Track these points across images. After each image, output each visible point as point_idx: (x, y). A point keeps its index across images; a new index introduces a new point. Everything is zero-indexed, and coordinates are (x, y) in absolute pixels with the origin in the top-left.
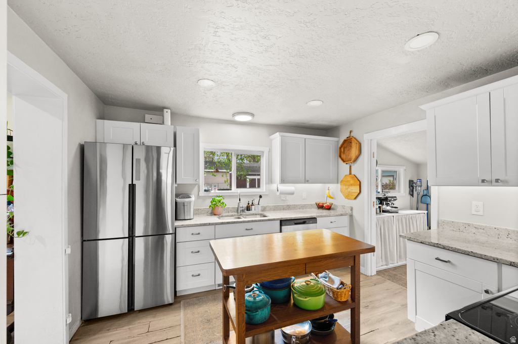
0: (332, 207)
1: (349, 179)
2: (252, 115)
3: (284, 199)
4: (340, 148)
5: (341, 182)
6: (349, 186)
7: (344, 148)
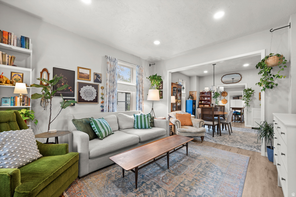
5: (222, 100)
6: (224, 101)
7: (223, 93)
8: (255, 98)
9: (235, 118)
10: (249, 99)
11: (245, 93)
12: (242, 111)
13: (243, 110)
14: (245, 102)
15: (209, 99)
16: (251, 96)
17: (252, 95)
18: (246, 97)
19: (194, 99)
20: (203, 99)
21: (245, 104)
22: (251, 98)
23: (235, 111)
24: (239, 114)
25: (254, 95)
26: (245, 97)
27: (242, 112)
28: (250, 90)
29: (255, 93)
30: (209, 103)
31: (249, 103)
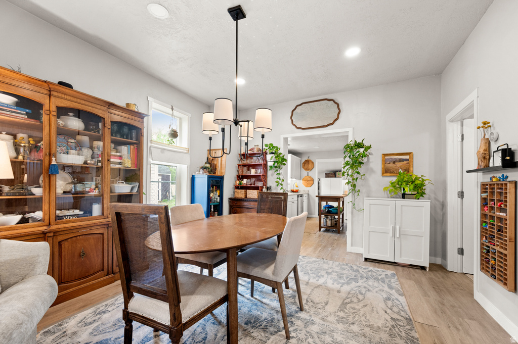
0: (299, 191)
1: (308, 178)
4: (303, 164)
5: (303, 180)
6: (307, 181)
7: (305, 164)
8: (372, 171)
9: (326, 221)
10: (358, 173)
11: (346, 153)
12: (341, 203)
13: (343, 202)
14: (347, 181)
15: (260, 171)
16: (363, 163)
17: (365, 160)
18: (351, 167)
19: (218, 173)
20: (246, 173)
21: (347, 188)
22: (362, 170)
23: (327, 203)
24: (335, 211)
25: (370, 161)
26: (348, 167)
27: (341, 206)
28: (359, 145)
29: (371, 154)
30: (260, 184)
31: (359, 183)
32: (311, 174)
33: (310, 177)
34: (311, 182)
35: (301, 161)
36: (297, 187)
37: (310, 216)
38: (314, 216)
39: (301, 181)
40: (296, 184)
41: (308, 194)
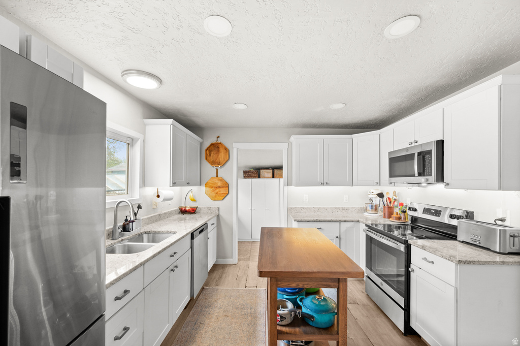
0: (197, 210)
1: (217, 181)
2: (159, 80)
3: (155, 207)
4: (206, 150)
5: (206, 185)
6: (216, 188)
7: (210, 151)
32: (222, 172)
33: (222, 180)
34: (223, 191)
35: (201, 144)
36: (194, 200)
37: (222, 262)
38: (230, 261)
39: (203, 188)
40: (190, 194)
41: (218, 216)
